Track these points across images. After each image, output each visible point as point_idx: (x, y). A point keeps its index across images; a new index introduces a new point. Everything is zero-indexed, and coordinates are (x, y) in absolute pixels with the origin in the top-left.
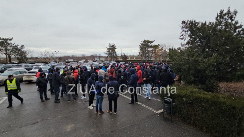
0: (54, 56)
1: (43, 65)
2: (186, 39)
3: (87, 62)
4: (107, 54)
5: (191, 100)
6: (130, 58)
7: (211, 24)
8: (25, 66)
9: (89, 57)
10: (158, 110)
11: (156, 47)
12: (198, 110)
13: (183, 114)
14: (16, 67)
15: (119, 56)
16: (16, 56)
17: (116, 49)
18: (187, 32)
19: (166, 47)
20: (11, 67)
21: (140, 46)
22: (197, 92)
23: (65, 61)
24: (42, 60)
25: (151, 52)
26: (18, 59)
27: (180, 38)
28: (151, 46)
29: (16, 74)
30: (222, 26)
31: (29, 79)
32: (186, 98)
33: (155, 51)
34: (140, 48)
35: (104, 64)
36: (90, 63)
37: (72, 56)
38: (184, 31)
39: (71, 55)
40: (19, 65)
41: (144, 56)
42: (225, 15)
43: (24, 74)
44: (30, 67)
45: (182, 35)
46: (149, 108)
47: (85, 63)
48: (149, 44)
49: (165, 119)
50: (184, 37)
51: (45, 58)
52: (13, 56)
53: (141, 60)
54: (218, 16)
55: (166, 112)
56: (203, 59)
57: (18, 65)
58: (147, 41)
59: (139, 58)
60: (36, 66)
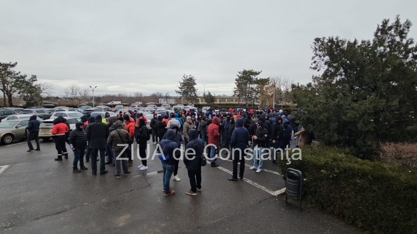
0: (88, 94)
1: (69, 110)
2: (322, 69)
3: (146, 106)
4: (179, 92)
5: (335, 173)
6: (218, 100)
7: (366, 43)
8: (37, 111)
9: (148, 97)
10: (275, 190)
11: (263, 82)
12: (347, 190)
13: (320, 197)
14: (21, 113)
15: (200, 97)
16: (21, 93)
17: (195, 84)
18: (322, 58)
19: (281, 82)
20: (13, 112)
21: (236, 80)
22: (343, 159)
23: (106, 104)
24: (66, 102)
25: (255, 91)
26: (24, 99)
27: (311, 68)
28: (254, 81)
29: (22, 126)
30: (384, 46)
32: (327, 170)
33: (263, 88)
34: (237, 84)
35: (175, 110)
36: (151, 107)
37: (119, 95)
38: (317, 55)
39: (116, 94)
40: (27, 109)
41: (244, 97)
42: (390, 28)
44: (47, 113)
45: (315, 62)
46: (259, 186)
47: (142, 108)
48: (253, 76)
49: (289, 206)
50: (317, 65)
51: (71, 99)
52: (15, 95)
53: (237, 105)
54: (378, 30)
55: (290, 193)
56: (353, 102)
57: (25, 110)
58: (249, 72)
59: (234, 100)
60: (57, 111)
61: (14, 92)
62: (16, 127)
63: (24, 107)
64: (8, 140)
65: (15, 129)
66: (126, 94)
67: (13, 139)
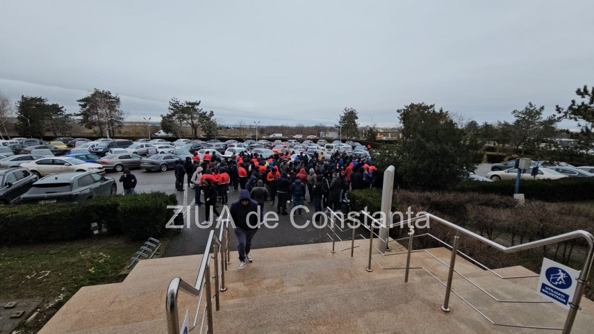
4: (339, 127)
17: (357, 118)
23: (268, 137)
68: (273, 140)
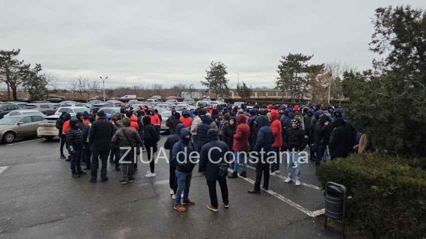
0: (98, 87)
1: (76, 106)
3: (164, 100)
4: (206, 84)
5: (390, 190)
6: (256, 94)
8: (42, 107)
9: (169, 90)
10: (313, 210)
11: (315, 69)
14: (24, 109)
15: (233, 90)
16: (26, 86)
17: (225, 73)
20: (16, 107)
21: (279, 67)
22: (405, 173)
23: (119, 98)
24: (74, 95)
25: (304, 81)
26: (29, 93)
28: (303, 68)
29: (24, 123)
31: (49, 133)
33: (315, 78)
34: (280, 72)
35: (199, 105)
36: (170, 102)
37: (135, 87)
39: (131, 86)
40: (31, 104)
41: (289, 90)
43: (40, 123)
44: (52, 109)
46: (293, 204)
47: (160, 104)
48: (301, 62)
49: (328, 231)
50: (379, 46)
51: (80, 92)
52: (20, 87)
53: (281, 100)
55: (330, 214)
57: (28, 104)
58: (296, 56)
59: (277, 94)
60: (63, 106)
61: (18, 84)
62: (18, 124)
63: (28, 102)
64: (10, 138)
65: (17, 126)
66: (143, 86)
67: (15, 138)
68: (127, 101)
